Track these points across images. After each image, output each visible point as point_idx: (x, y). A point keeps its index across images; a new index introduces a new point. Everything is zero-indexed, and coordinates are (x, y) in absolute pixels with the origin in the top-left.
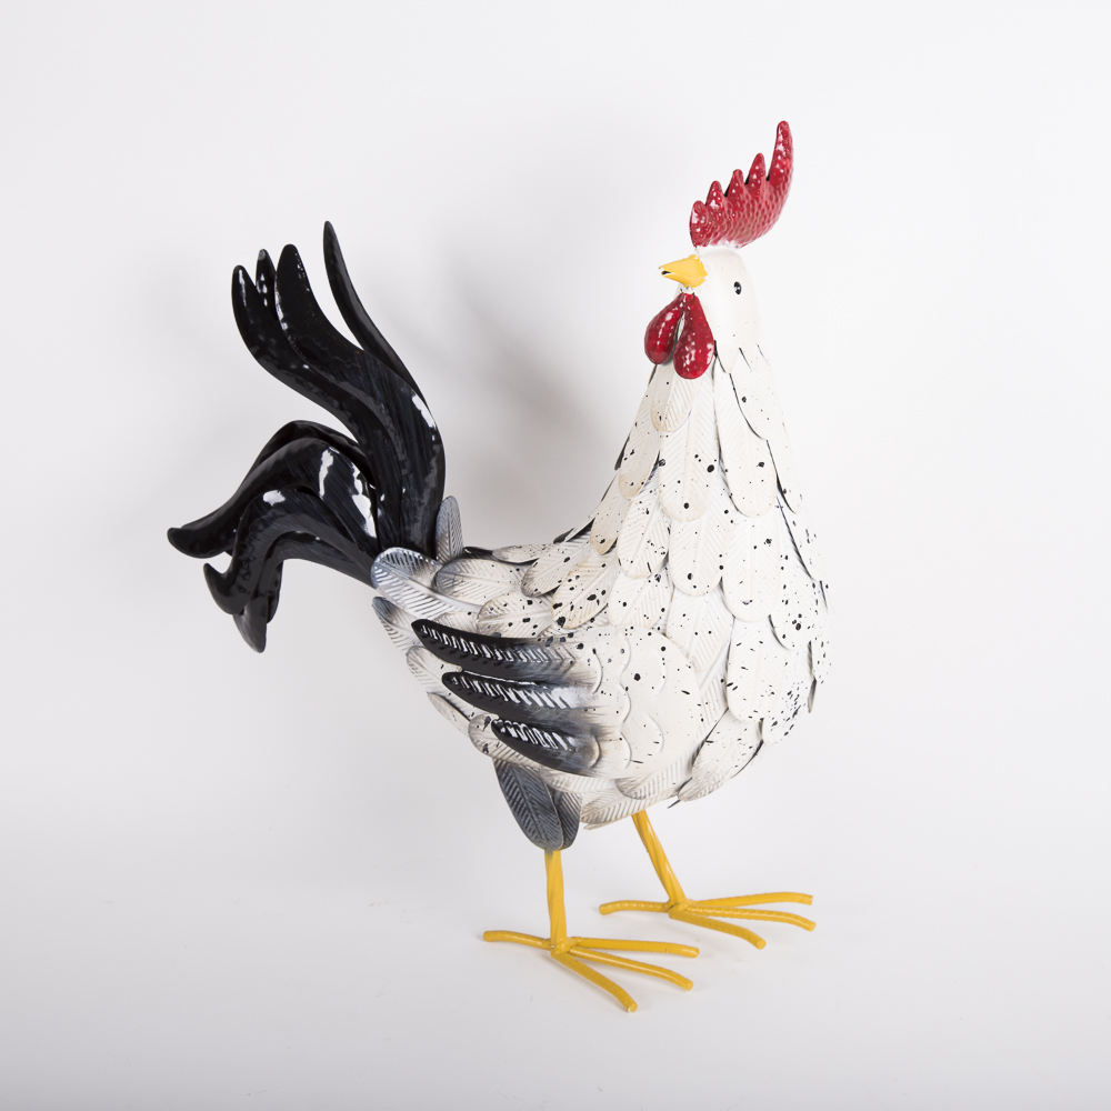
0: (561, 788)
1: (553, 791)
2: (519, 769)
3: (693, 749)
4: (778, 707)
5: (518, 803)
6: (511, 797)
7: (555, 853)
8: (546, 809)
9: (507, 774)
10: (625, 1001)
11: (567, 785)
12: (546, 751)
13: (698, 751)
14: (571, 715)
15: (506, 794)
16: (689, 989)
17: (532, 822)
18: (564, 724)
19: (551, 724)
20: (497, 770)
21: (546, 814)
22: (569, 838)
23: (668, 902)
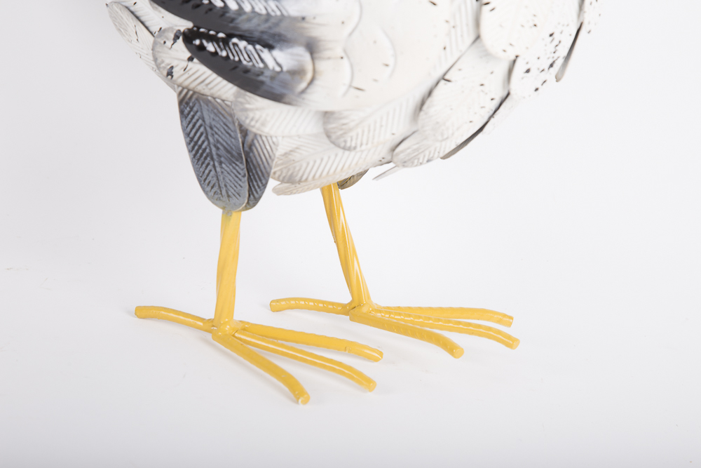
0: (254, 127)
1: (245, 133)
2: (207, 102)
3: (424, 89)
4: (536, 52)
5: (200, 146)
6: (192, 139)
7: (234, 215)
8: (233, 157)
9: (191, 109)
10: (297, 392)
11: (263, 124)
12: (247, 71)
13: (430, 93)
14: (284, 25)
15: (187, 135)
16: (371, 390)
17: (213, 173)
18: (274, 36)
19: (257, 34)
20: (181, 103)
21: (231, 162)
22: (253, 197)
23: (350, 303)
